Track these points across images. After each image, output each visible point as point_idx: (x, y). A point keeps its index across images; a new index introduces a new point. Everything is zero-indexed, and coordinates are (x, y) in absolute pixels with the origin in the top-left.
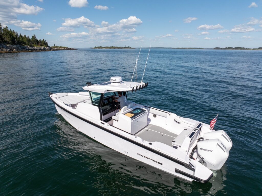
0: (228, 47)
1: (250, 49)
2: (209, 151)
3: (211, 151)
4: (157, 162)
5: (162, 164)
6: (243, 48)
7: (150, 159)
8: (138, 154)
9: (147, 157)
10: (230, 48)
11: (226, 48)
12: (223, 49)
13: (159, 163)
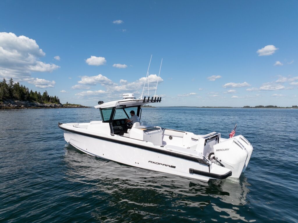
0: (259, 106)
2: (226, 150)
3: (228, 149)
4: (170, 166)
5: (175, 167)
7: (162, 164)
8: (149, 162)
10: (261, 107)
11: (256, 107)
12: (253, 107)
13: (172, 167)
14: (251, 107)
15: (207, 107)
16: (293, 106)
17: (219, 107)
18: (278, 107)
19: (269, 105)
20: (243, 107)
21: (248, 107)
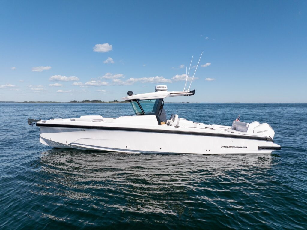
0: (86, 101)
1: (107, 102)
2: (265, 131)
3: (267, 131)
4: (242, 147)
5: (246, 147)
6: (100, 101)
7: (235, 147)
8: (222, 147)
9: (232, 146)
10: (87, 101)
11: (83, 102)
12: (80, 102)
13: (243, 147)
14: (78, 102)
15: (30, 102)
16: (114, 101)
17: (44, 102)
18: (102, 101)
19: (95, 100)
20: (70, 101)
21: (75, 102)
